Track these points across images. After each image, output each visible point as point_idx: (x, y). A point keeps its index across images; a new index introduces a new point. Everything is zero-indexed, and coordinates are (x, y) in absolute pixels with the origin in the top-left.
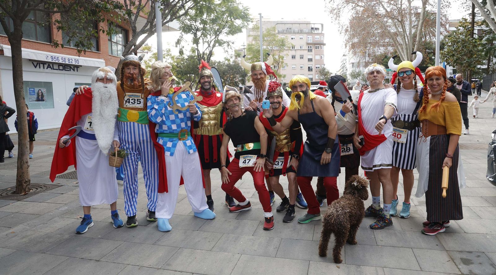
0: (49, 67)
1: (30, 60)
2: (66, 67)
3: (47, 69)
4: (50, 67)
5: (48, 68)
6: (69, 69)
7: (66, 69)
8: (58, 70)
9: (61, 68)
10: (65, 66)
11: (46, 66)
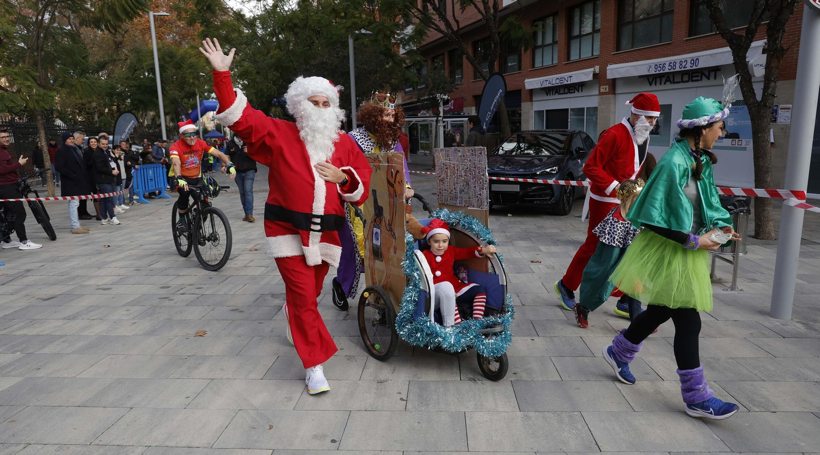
0: (668, 81)
1: (640, 77)
2: (694, 75)
3: (665, 84)
4: (670, 81)
5: (667, 83)
6: (699, 78)
7: (694, 79)
8: (681, 83)
9: (686, 78)
10: (692, 74)
11: (664, 80)
